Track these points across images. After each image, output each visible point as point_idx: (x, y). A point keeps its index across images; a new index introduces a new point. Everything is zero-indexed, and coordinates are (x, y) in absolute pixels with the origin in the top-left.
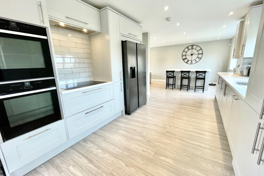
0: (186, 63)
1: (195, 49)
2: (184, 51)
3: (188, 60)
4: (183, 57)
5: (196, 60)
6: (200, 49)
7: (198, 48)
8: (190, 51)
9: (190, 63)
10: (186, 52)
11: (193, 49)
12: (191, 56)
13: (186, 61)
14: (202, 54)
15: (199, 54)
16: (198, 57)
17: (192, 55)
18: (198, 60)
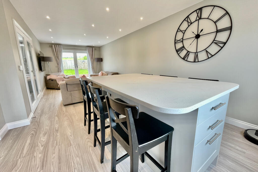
0: (184, 59)
1: (208, 18)
2: (179, 30)
3: (188, 53)
4: (176, 45)
5: (208, 50)
6: (223, 12)
7: (217, 13)
8: (194, 29)
9: (192, 60)
10: (184, 32)
11: (200, 18)
12: (196, 40)
13: (183, 54)
14: (230, 28)
15: (218, 31)
16: (215, 42)
17: (198, 36)
18: (214, 49)
